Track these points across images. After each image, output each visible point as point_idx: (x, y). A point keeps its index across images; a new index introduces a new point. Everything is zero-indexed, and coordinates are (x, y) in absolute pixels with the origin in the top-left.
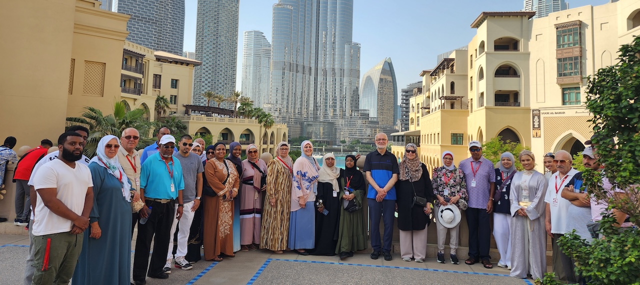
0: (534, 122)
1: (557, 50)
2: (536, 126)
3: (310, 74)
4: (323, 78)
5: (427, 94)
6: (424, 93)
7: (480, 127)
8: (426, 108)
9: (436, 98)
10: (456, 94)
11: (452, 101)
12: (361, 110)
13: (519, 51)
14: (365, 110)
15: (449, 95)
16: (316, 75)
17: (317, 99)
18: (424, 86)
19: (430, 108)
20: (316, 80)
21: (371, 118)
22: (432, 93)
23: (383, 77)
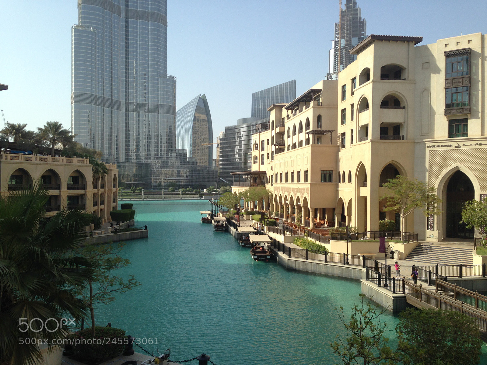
1: (446, 80)
3: (120, 109)
4: (135, 113)
5: (278, 130)
6: (273, 129)
7: (361, 162)
8: (279, 145)
9: (294, 134)
10: (323, 128)
11: (319, 135)
12: (179, 150)
13: (405, 79)
14: (182, 150)
15: (316, 129)
16: (127, 110)
17: (129, 138)
18: (273, 122)
19: (284, 145)
20: (127, 115)
21: (189, 158)
22: (289, 128)
23: (197, 115)
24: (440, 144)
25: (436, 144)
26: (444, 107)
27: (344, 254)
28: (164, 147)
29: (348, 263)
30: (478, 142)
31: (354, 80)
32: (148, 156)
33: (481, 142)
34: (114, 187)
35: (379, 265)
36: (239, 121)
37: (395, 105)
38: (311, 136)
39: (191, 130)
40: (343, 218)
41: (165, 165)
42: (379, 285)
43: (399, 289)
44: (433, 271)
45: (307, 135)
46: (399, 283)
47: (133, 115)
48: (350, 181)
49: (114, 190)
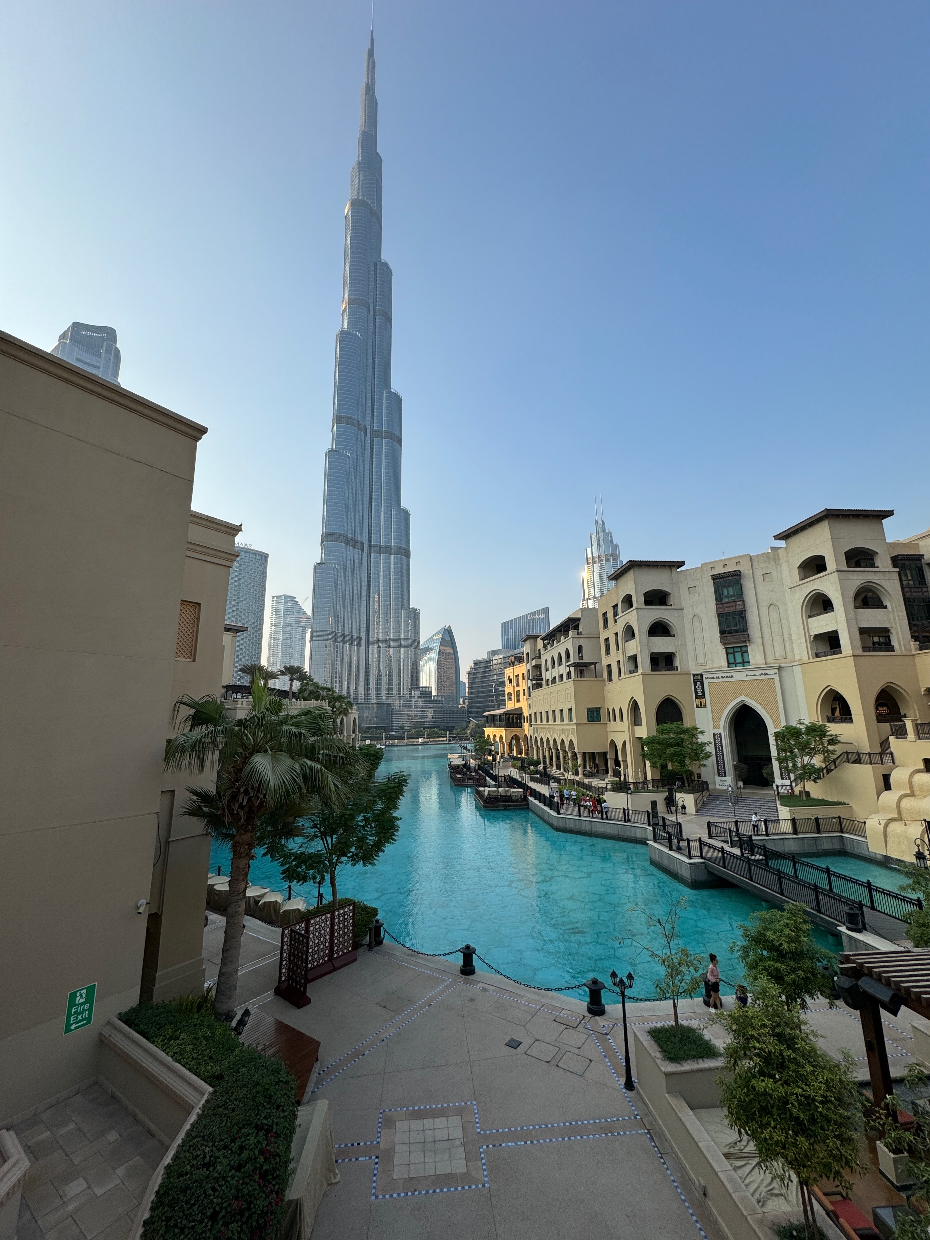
0: (696, 689)
1: (716, 604)
2: (700, 694)
3: (359, 645)
4: (376, 650)
5: (534, 663)
6: (528, 662)
7: (632, 698)
8: (536, 680)
9: (553, 667)
10: (586, 660)
11: (581, 668)
12: (422, 687)
13: (671, 605)
14: (425, 687)
15: (577, 661)
16: (368, 646)
17: (369, 676)
18: (528, 654)
19: (542, 679)
20: (367, 652)
21: (434, 696)
22: (546, 661)
23: (443, 648)
24: (720, 675)
25: (715, 676)
26: (718, 634)
27: (624, 809)
28: (406, 683)
29: (629, 821)
30: (763, 672)
31: (615, 607)
32: (389, 695)
33: (767, 672)
34: (354, 732)
35: (667, 823)
36: (488, 653)
37: (663, 633)
38: (572, 669)
39: (436, 666)
40: (617, 763)
41: (408, 704)
42: (671, 849)
43: (695, 852)
44: (733, 828)
45: (568, 668)
46: (695, 845)
47: (373, 651)
48: (622, 720)
49: (354, 735)
